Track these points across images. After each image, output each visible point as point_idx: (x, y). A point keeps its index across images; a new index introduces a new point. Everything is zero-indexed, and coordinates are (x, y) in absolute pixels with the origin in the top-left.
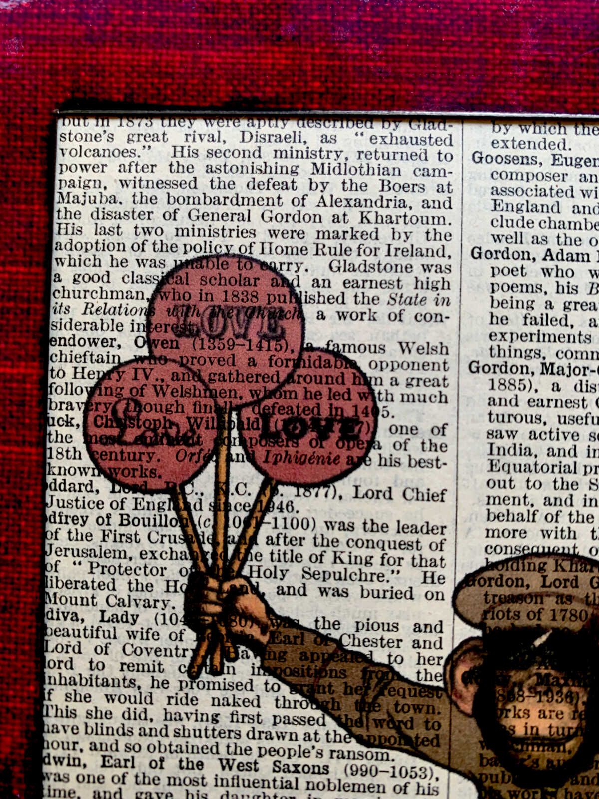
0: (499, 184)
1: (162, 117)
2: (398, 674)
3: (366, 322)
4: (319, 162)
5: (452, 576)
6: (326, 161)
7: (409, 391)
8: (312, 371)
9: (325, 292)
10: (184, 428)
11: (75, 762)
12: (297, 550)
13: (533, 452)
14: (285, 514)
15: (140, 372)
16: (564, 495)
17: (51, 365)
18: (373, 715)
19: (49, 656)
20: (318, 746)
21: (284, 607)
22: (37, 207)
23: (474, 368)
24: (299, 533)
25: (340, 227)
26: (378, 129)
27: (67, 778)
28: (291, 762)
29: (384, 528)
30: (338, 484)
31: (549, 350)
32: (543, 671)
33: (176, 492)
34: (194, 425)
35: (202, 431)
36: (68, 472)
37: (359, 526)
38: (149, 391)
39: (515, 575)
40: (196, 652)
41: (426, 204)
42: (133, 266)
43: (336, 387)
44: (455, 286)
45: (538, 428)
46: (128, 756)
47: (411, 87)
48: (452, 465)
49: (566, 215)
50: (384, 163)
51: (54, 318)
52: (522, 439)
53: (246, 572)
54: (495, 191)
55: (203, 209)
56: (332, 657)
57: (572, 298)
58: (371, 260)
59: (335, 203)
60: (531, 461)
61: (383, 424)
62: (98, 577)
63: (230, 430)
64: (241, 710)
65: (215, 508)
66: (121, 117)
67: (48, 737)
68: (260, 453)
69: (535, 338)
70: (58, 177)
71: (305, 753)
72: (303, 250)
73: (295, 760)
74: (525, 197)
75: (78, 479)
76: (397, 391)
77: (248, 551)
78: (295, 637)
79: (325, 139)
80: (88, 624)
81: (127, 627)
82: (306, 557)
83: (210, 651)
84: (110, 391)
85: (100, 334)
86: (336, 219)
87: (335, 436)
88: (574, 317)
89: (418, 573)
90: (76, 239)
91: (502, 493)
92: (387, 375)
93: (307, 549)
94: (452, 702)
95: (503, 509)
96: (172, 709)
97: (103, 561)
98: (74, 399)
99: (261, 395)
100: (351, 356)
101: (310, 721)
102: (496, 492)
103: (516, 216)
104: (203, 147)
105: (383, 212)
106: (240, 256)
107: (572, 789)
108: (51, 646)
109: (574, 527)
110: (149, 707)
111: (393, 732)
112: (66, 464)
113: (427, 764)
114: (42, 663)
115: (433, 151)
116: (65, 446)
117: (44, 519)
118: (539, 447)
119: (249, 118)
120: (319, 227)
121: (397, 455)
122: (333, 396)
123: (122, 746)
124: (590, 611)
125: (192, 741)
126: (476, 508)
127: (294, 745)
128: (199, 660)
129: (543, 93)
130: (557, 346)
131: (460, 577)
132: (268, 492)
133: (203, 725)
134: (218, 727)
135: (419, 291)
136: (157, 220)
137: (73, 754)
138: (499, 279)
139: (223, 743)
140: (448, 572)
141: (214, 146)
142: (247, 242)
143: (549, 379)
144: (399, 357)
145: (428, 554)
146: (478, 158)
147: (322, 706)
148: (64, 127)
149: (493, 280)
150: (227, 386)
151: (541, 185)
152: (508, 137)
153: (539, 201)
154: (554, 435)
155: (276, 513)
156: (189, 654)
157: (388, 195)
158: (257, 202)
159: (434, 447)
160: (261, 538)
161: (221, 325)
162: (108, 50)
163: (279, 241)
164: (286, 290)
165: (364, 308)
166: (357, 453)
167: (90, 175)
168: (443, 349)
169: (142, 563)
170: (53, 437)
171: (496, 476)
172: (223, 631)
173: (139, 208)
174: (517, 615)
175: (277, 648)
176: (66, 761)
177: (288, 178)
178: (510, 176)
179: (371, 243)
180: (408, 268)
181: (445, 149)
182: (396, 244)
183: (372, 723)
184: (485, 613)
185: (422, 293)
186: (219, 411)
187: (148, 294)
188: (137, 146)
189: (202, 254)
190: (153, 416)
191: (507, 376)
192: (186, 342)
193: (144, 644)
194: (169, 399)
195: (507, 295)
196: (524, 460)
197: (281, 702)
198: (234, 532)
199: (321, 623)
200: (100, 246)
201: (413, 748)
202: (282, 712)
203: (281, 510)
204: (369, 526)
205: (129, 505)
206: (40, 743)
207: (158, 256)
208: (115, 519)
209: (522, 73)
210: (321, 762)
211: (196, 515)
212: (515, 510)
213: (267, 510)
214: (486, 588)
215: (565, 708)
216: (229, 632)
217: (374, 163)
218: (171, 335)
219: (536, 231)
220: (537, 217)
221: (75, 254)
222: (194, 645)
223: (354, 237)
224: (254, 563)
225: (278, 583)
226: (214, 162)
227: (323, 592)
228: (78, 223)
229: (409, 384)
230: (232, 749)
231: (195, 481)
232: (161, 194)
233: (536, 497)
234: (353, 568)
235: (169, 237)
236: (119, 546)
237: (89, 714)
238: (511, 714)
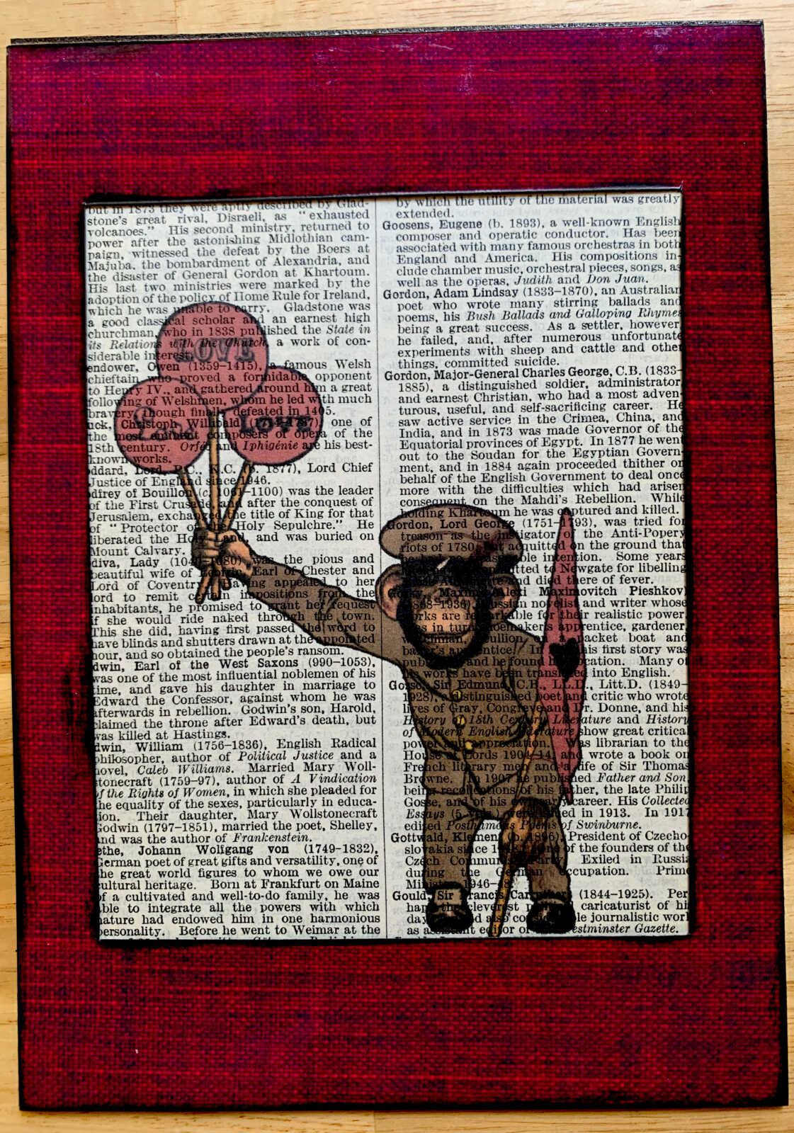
0: (402, 244)
1: (161, 205)
2: (344, 592)
3: (312, 346)
4: (274, 233)
5: (379, 522)
6: (279, 233)
7: (344, 395)
8: (275, 383)
9: (282, 326)
10: (186, 427)
11: (116, 668)
12: (270, 509)
13: (431, 434)
14: (260, 485)
15: (152, 388)
16: (454, 463)
17: (89, 386)
18: (327, 623)
19: (94, 593)
20: (290, 646)
21: (262, 549)
22: (73, 273)
23: (389, 376)
24: (271, 497)
25: (291, 279)
26: (316, 208)
27: (110, 680)
28: (270, 659)
29: (330, 491)
30: (297, 463)
31: (440, 362)
32: (444, 587)
33: (181, 472)
34: (192, 424)
35: (198, 429)
36: (104, 461)
37: (312, 491)
38: (159, 402)
39: (422, 520)
40: (200, 584)
41: (350, 261)
42: (144, 313)
43: (293, 394)
44: (373, 319)
45: (434, 417)
46: (154, 661)
47: (337, 176)
48: (375, 446)
49: (451, 264)
50: (320, 233)
51: (89, 352)
52: (423, 425)
53: (234, 526)
54: (399, 249)
55: (193, 270)
56: (297, 583)
57: (456, 323)
58: (314, 302)
59: (287, 262)
60: (430, 440)
61: (327, 419)
62: (128, 535)
63: (218, 426)
64: (235, 624)
65: (211, 483)
66: (131, 206)
67: (96, 651)
68: (240, 443)
69: (430, 353)
70: (88, 251)
71: (281, 652)
72: (265, 297)
73: (274, 658)
74: (421, 253)
75: (111, 465)
76: (336, 395)
77: (235, 512)
78: (271, 570)
79: (278, 217)
80: (122, 569)
81: (151, 569)
82: (277, 514)
83: (211, 583)
84: (131, 403)
85: (123, 363)
86: (287, 274)
87: (293, 429)
88: (457, 337)
89: (355, 522)
90: (103, 295)
91: (411, 463)
92: (328, 384)
93: (277, 509)
94: (382, 611)
95: (411, 474)
96: (185, 626)
97: (132, 523)
98: (106, 409)
99: (240, 402)
100: (303, 371)
101: (283, 629)
102: (407, 463)
103: (414, 267)
104: (191, 226)
105: (321, 268)
106: (220, 303)
107: (469, 668)
108: (96, 586)
109: (462, 485)
110: (168, 626)
111: (342, 634)
112: (102, 455)
113: (366, 656)
114: (90, 598)
115: (354, 222)
116: (101, 443)
117: (88, 495)
118: (435, 431)
119: (223, 203)
120: (275, 280)
121: (337, 440)
122: (291, 400)
123: (149, 655)
124: (476, 543)
125: (201, 648)
126: (394, 475)
127: (272, 647)
128: (203, 590)
129: (432, 176)
130: (446, 358)
131: (384, 523)
132: (247, 470)
133: (206, 637)
134: (218, 637)
135: (348, 323)
136: (161, 280)
137: (114, 662)
138: (404, 312)
139: (222, 649)
140: (375, 520)
141: (199, 225)
142: (225, 292)
143: (441, 382)
144: (337, 371)
145: (361, 508)
146: (387, 226)
147: (291, 618)
148: (90, 215)
149: (400, 314)
150: (214, 396)
151: (432, 243)
152: (409, 209)
153: (431, 255)
154: (445, 422)
155: (253, 485)
156: (196, 586)
157: (324, 255)
158: (231, 264)
159: (363, 434)
160: (244, 502)
161: (208, 353)
162: (119, 157)
163: (248, 291)
164: (254, 326)
165: (310, 336)
166: (309, 440)
167: (111, 249)
168: (367, 364)
169: (159, 523)
170: (93, 437)
171: (406, 452)
172: (219, 568)
173: (147, 272)
174: (425, 548)
175: (258, 579)
176: (109, 668)
177: (253, 246)
178: (410, 238)
179: (313, 290)
180: (340, 307)
181: (363, 221)
182: (330, 290)
183: (326, 628)
184: (403, 547)
185: (350, 325)
186: (210, 414)
187: (156, 333)
188: (143, 227)
189: (193, 302)
190: (163, 419)
191: (411, 382)
192: (183, 365)
193: (163, 581)
194: (174, 407)
195: (410, 324)
196: (424, 440)
197: (262, 617)
198: (225, 499)
199: (288, 560)
200: (121, 300)
201: (354, 643)
202: (263, 624)
203: (258, 482)
204: (319, 491)
205: (149, 483)
206: (89, 656)
207: (162, 305)
208: (140, 493)
209: (416, 163)
210: (292, 658)
211: (197, 488)
212: (420, 475)
213: (248, 482)
214: (402, 530)
215: (461, 612)
216: (224, 569)
217: (313, 233)
218: (172, 361)
219: (430, 277)
220: (429, 266)
221: (103, 306)
222: (199, 580)
223: (301, 286)
224: (240, 520)
225: (258, 533)
226: (200, 236)
227: (289, 537)
228: (104, 284)
229: (344, 390)
230: (228, 653)
231: (195, 464)
232: (163, 261)
233: (435, 465)
234: (310, 520)
235: (170, 291)
236: (143, 512)
237: (125, 633)
238: (423, 618)
